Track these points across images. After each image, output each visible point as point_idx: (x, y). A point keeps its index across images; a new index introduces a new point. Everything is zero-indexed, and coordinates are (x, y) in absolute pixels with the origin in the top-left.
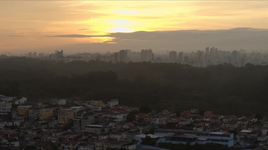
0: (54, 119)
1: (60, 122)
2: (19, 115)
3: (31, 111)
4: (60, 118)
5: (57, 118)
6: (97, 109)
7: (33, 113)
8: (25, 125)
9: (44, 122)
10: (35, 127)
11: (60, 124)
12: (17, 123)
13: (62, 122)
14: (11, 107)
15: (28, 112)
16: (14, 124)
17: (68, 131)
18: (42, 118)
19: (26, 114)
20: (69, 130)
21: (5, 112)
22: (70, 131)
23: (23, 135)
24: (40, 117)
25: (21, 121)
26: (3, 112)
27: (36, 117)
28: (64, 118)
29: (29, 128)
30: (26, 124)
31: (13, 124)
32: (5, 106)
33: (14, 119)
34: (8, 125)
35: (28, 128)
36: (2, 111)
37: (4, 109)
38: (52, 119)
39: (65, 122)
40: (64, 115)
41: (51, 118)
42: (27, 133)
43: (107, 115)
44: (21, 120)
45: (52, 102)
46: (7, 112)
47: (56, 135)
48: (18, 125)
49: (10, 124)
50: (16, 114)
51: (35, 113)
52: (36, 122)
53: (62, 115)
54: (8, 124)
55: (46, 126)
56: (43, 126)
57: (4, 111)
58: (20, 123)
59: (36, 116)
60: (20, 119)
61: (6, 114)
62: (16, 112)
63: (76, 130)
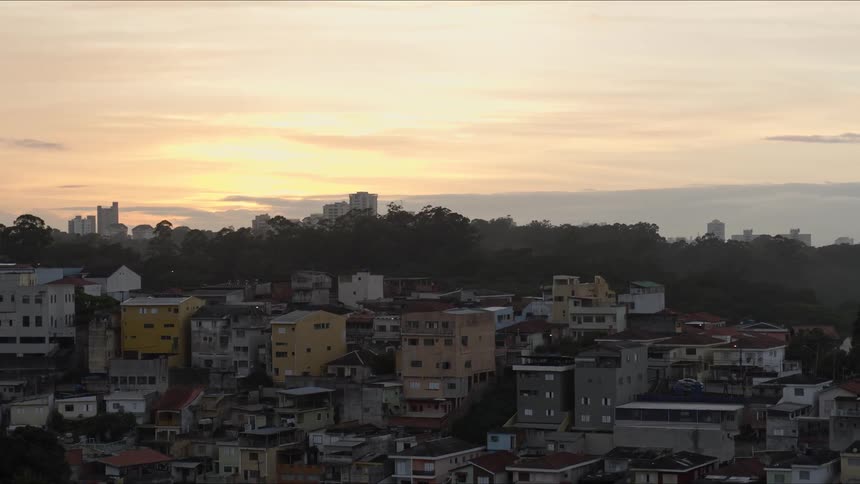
0: (364, 372)
1: (415, 389)
2: (131, 355)
3: (207, 325)
4: (416, 364)
5: (385, 367)
6: (601, 319)
7: (224, 341)
8: (186, 413)
9: (311, 390)
10: (261, 421)
11: (416, 404)
12: (132, 403)
13: (436, 389)
14: (70, 308)
15: (187, 331)
16: (110, 409)
17: (491, 446)
18: (287, 370)
19: (175, 345)
20: (495, 439)
21: (41, 340)
22: (503, 442)
23: (186, 471)
24: (277, 362)
25: (151, 389)
26: (25, 340)
27: (243, 364)
28: (447, 366)
29: (220, 433)
30: (191, 408)
31: (102, 405)
32: (39, 301)
33: (103, 376)
34: (67, 415)
35: (208, 427)
36: (19, 331)
37: (32, 320)
38: (348, 373)
39: (452, 386)
40: (448, 343)
41: (341, 372)
42: (208, 464)
43: (691, 352)
44: (152, 381)
45: (306, 291)
46: (51, 340)
47: (429, 467)
48: (140, 415)
49: (85, 408)
50: (110, 345)
51: (235, 341)
52: (254, 394)
53: (430, 342)
54: (69, 408)
55: (326, 416)
56: (311, 419)
57: (33, 331)
58: (147, 398)
59: (246, 357)
60: (142, 380)
61: (46, 348)
62: (110, 333)
63: (541, 437)
